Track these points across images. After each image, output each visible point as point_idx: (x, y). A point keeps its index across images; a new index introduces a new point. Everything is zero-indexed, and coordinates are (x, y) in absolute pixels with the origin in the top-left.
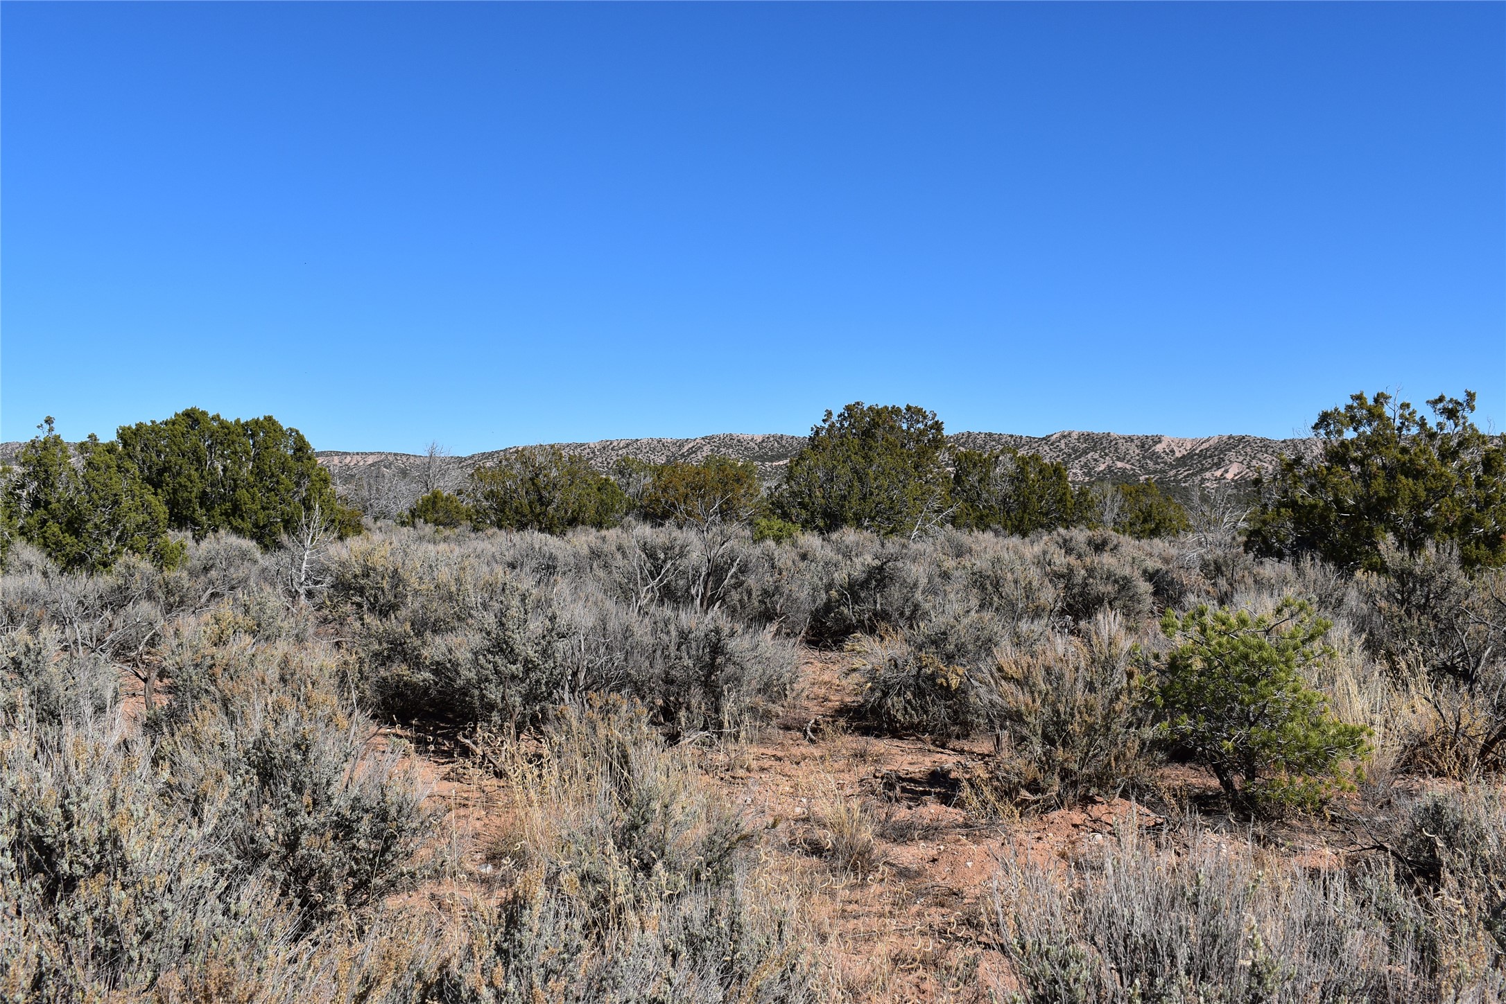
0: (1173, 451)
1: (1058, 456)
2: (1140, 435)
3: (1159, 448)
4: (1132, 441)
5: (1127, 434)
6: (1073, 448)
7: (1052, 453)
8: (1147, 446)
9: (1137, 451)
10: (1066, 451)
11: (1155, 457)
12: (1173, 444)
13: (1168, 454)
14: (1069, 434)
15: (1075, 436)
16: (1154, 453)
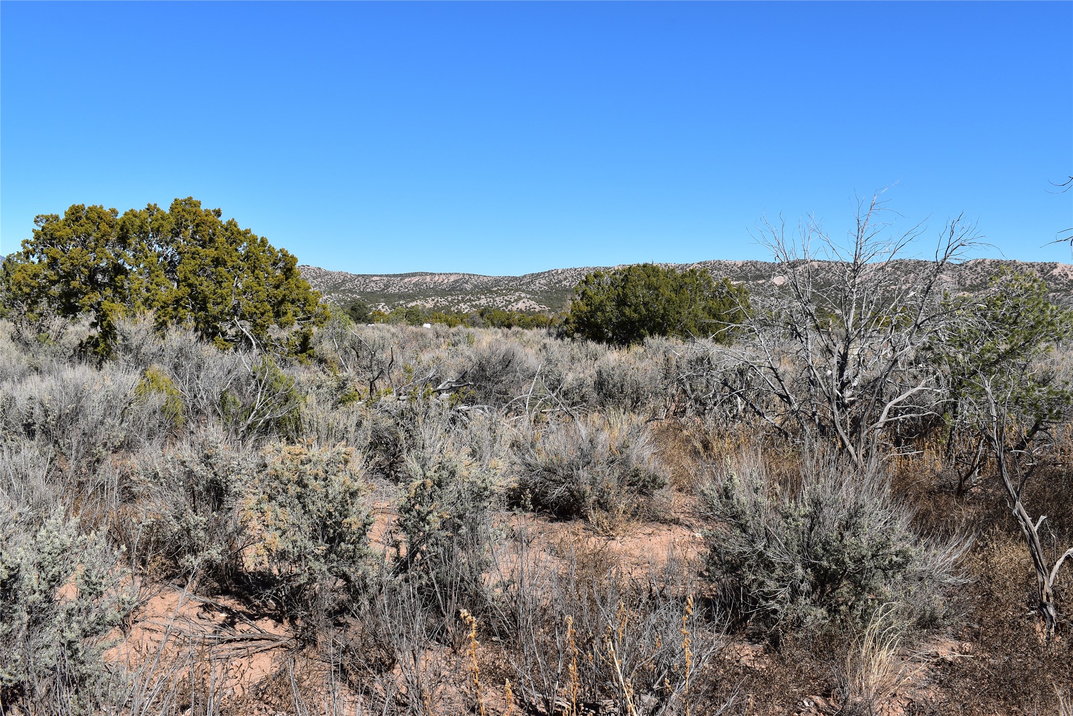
0: (1066, 275)
1: (977, 278)
2: (1040, 262)
3: (1055, 272)
4: (1033, 266)
5: (1029, 261)
6: (987, 272)
7: (972, 276)
8: (1045, 271)
9: (1038, 275)
10: (983, 274)
11: (1053, 278)
12: (1066, 269)
13: (1063, 277)
14: (984, 261)
15: (987, 262)
16: (1052, 276)
